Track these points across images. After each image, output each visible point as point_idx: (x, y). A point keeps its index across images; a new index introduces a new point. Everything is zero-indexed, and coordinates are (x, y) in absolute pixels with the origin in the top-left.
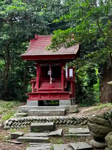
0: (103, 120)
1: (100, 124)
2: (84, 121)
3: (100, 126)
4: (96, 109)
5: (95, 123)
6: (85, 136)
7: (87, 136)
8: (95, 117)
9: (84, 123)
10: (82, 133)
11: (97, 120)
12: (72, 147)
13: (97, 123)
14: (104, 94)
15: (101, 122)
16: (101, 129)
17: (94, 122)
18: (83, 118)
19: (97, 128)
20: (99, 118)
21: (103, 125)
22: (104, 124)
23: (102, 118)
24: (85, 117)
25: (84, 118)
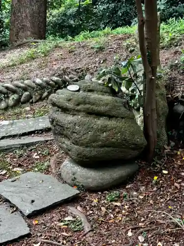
0: (108, 98)
1: (99, 115)
2: (8, 97)
3: (101, 122)
4: (32, 58)
5: (82, 114)
6: (28, 145)
7: (33, 144)
8: (78, 91)
9: (11, 102)
10: (14, 136)
11: (89, 103)
12: (7, 201)
13: (90, 113)
14: (19, 14)
15: (102, 109)
16: (104, 129)
17: (79, 111)
18: (5, 90)
19: (90, 129)
20: (94, 96)
21: (110, 117)
22: (114, 113)
23: (103, 92)
24: (9, 85)
25: (7, 88)
